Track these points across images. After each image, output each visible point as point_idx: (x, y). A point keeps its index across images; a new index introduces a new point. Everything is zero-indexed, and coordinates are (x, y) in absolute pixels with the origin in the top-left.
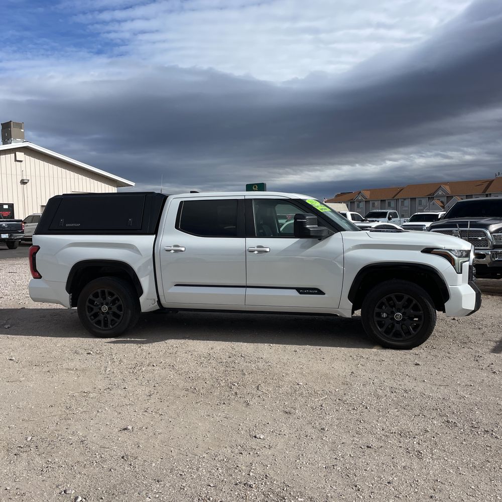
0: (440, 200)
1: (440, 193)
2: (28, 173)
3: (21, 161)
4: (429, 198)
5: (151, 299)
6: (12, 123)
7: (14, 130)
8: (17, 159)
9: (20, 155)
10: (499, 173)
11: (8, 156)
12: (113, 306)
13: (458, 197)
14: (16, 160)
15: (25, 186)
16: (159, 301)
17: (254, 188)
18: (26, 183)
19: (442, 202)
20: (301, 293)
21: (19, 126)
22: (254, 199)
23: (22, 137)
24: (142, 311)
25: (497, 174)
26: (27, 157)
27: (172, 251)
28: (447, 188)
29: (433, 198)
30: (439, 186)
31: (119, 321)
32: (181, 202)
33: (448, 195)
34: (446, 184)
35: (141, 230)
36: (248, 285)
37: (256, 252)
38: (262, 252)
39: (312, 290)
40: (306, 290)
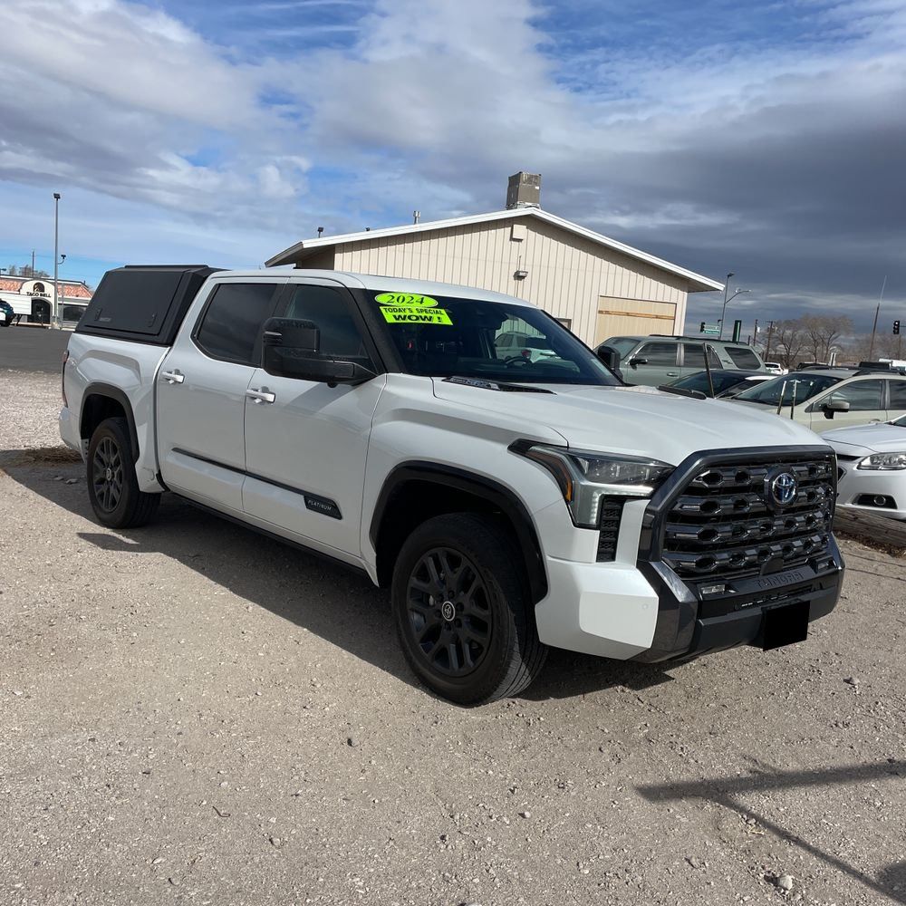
2: (529, 261)
3: (520, 240)
5: (148, 470)
6: (522, 176)
7: (523, 186)
8: (514, 237)
9: (520, 230)
11: (500, 231)
14: (512, 239)
15: (521, 282)
16: (159, 476)
18: (523, 277)
20: (309, 506)
21: (534, 179)
23: (534, 198)
24: (141, 490)
26: (532, 233)
27: (171, 382)
32: (216, 286)
35: (158, 335)
36: (248, 470)
37: (258, 401)
38: (264, 401)
39: (324, 503)
40: (317, 501)
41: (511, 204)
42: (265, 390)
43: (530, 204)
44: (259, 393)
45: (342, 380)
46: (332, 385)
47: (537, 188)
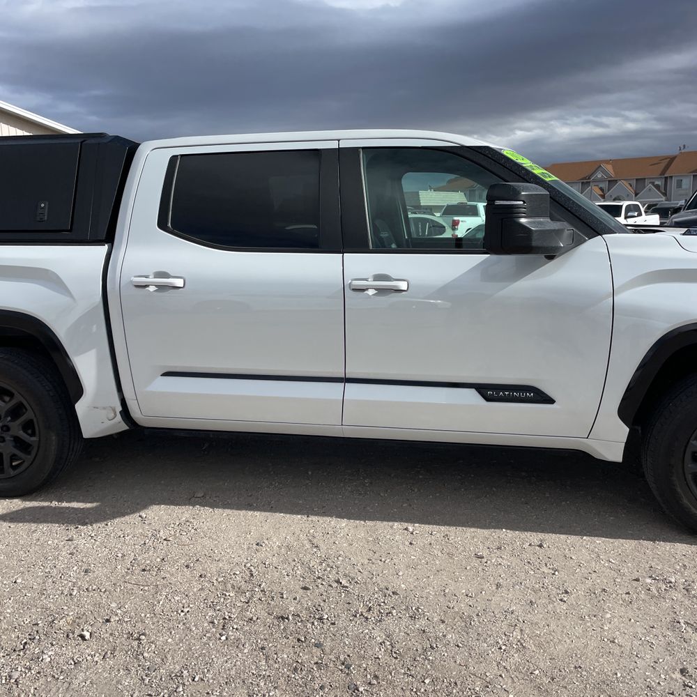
0: (598, 186)
1: (599, 175)
4: (582, 183)
5: (104, 408)
10: (684, 146)
12: (12, 423)
13: (624, 182)
16: (125, 413)
19: (602, 189)
20: (488, 399)
22: (363, 148)
24: (85, 436)
25: (682, 148)
27: (152, 289)
28: (609, 168)
29: (588, 183)
30: (597, 165)
31: (30, 458)
32: (173, 159)
33: (610, 179)
34: (607, 162)
35: (70, 231)
37: (370, 292)
39: (518, 391)
40: (503, 390)
42: (383, 277)
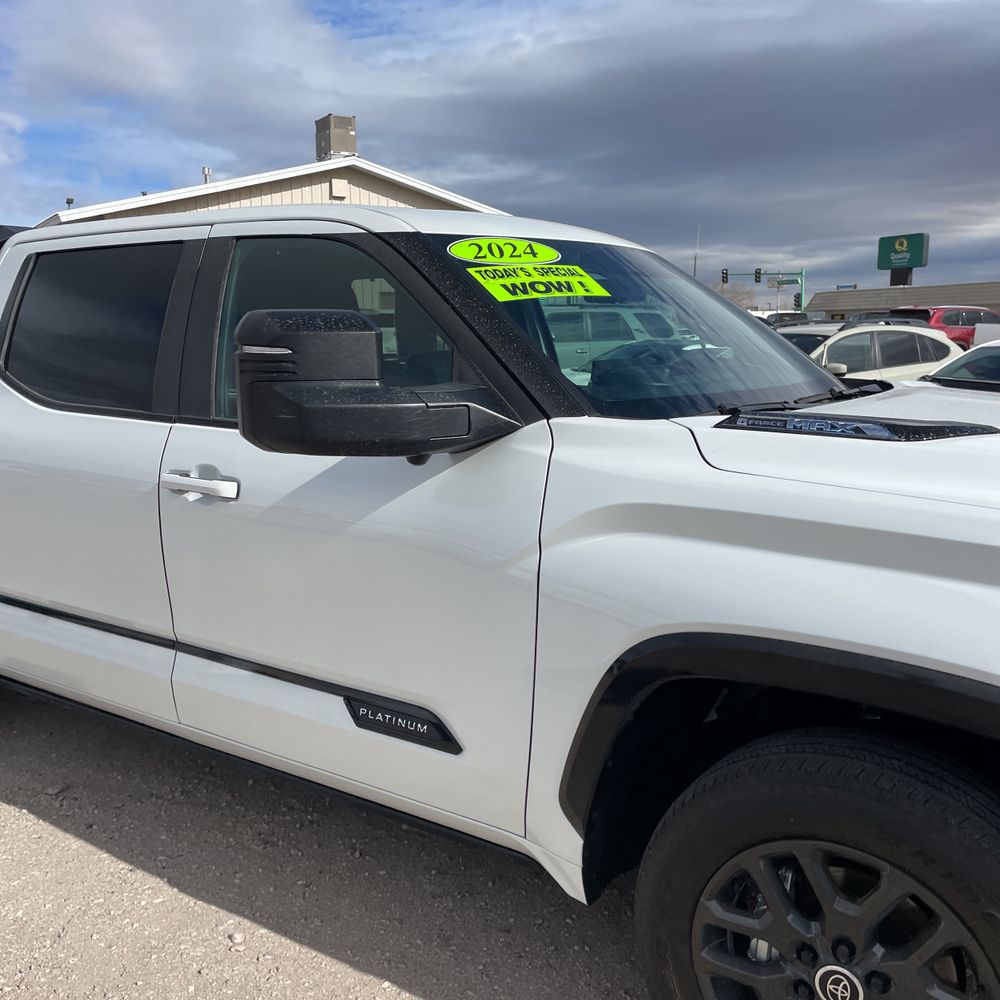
3: (341, 198)
6: (332, 119)
7: (335, 132)
8: (334, 194)
9: (341, 186)
11: (317, 188)
14: (332, 197)
17: (897, 247)
20: (361, 722)
21: (346, 122)
23: (350, 146)
26: (355, 189)
32: (27, 260)
36: (181, 639)
37: (192, 497)
38: (209, 497)
39: (404, 716)
40: (384, 711)
41: (322, 154)
42: (208, 472)
43: (347, 154)
44: (194, 480)
45: (439, 446)
46: (418, 459)
47: (353, 133)
